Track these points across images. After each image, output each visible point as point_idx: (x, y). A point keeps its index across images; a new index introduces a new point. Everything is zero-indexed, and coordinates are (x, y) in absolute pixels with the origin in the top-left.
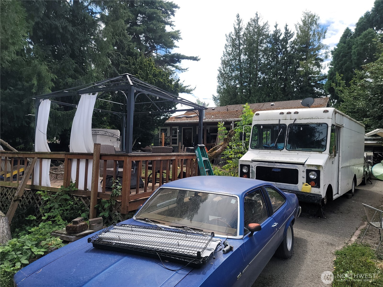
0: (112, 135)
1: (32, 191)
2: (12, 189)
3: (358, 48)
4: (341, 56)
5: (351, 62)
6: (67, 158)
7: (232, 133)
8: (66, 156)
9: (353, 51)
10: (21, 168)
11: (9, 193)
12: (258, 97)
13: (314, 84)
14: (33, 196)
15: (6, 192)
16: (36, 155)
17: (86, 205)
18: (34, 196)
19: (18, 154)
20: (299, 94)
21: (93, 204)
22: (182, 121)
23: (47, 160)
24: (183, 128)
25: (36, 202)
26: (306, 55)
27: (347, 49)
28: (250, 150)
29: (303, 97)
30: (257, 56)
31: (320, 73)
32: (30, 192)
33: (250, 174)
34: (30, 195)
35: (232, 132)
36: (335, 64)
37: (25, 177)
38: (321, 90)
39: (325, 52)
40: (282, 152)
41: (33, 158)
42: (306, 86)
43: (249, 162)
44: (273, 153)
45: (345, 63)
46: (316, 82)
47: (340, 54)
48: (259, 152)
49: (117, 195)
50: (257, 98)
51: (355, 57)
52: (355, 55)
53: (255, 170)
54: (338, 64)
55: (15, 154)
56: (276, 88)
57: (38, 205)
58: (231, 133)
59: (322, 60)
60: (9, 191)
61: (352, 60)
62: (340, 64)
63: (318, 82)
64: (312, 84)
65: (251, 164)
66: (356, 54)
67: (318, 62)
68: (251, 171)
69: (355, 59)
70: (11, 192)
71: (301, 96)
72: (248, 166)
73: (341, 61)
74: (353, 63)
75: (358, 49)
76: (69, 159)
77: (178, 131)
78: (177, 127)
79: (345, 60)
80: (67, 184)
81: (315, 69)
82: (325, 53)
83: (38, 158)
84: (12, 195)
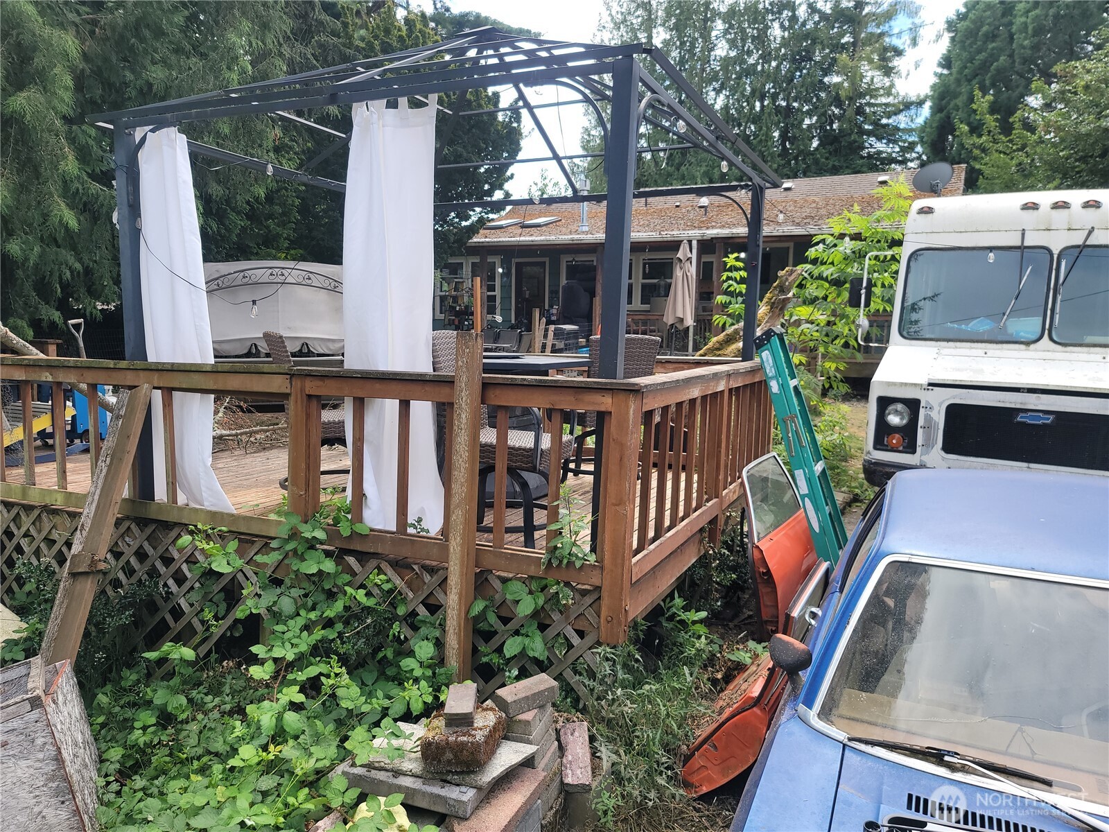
0: (332, 285)
1: (138, 525)
2: (36, 512)
3: (1037, 11)
4: (983, 35)
5: (1011, 56)
6: (302, 390)
7: (791, 279)
8: (297, 383)
9: (1020, 20)
10: (36, 414)
11: (24, 529)
12: (707, 166)
13: (870, 128)
14: (141, 547)
15: (12, 525)
16: (142, 374)
17: (411, 595)
18: (146, 546)
19: (54, 371)
20: (827, 159)
21: (460, 599)
22: (513, 239)
23: (198, 395)
24: (514, 261)
25: (162, 569)
26: (855, 34)
27: (999, 13)
28: (896, 344)
29: (841, 167)
30: (705, 33)
31: (893, 90)
32: (129, 528)
33: (920, 432)
34: (127, 539)
35: (790, 275)
36: (961, 60)
37: (104, 471)
38: (891, 145)
39: (910, 26)
40: (1036, 350)
41: (131, 388)
42: (850, 135)
43: (918, 388)
44: (998, 353)
45: (993, 57)
46: (876, 123)
47: (978, 29)
48: (936, 350)
49: (578, 564)
50: (703, 169)
51: (1025, 38)
52: (1027, 33)
53: (940, 418)
54: (971, 60)
55: (37, 369)
56: (763, 138)
57: (171, 582)
58: (787, 279)
59: (899, 53)
60: (26, 522)
61: (1014, 50)
62: (977, 63)
63: (884, 121)
64: (866, 127)
65: (925, 397)
66: (1030, 31)
67: (886, 57)
68: (921, 422)
69: (1024, 48)
70: (33, 523)
71: (834, 165)
72: (913, 405)
73: (979, 52)
74: (1017, 61)
75: (1037, 16)
76: (309, 396)
77: (500, 270)
78: (496, 260)
79: (993, 49)
80: (307, 502)
81: (880, 80)
82: (911, 29)
83: (155, 388)
84: (39, 537)
